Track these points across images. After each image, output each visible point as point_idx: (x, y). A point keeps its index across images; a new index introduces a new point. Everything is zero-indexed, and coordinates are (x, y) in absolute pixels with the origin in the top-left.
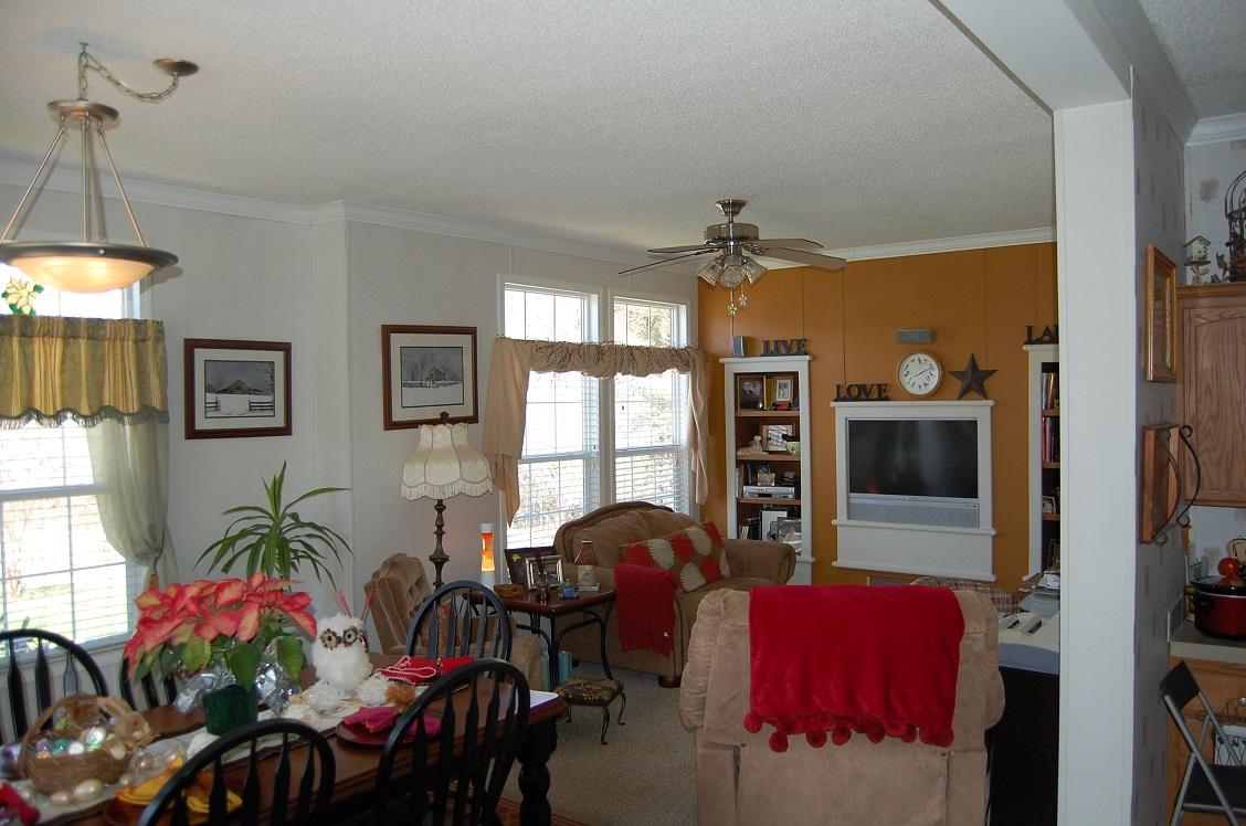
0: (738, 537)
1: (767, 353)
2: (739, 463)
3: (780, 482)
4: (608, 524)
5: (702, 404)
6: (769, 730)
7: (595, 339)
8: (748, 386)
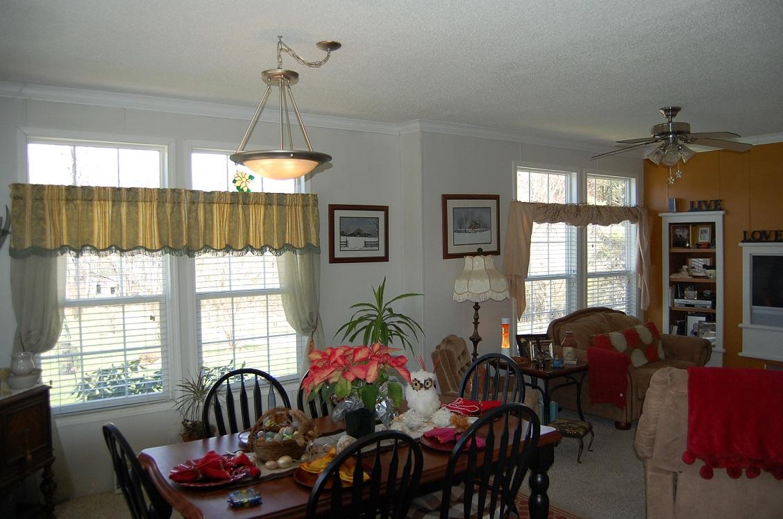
0: (670, 333)
1: (693, 209)
2: (672, 283)
3: (700, 297)
4: (583, 321)
5: (646, 243)
6: (699, 464)
7: (575, 201)
8: (679, 232)
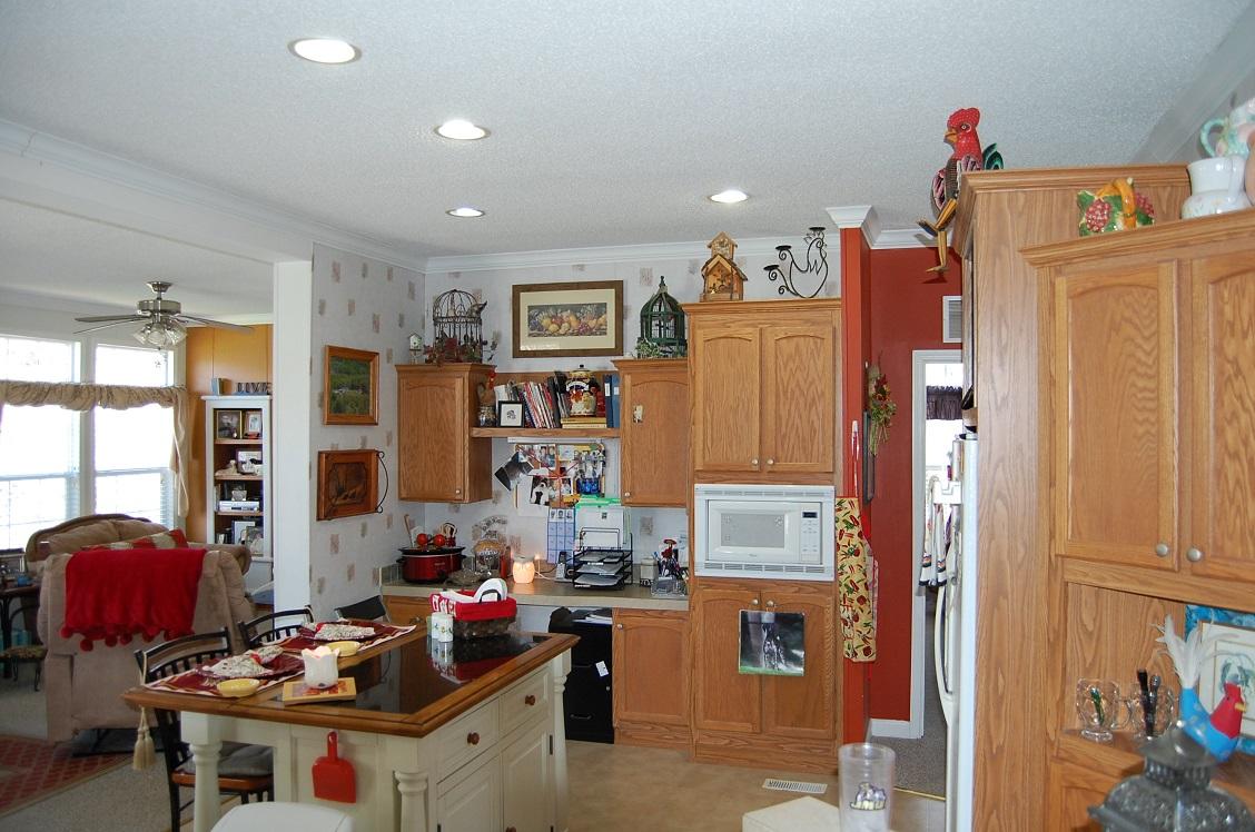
0: (216, 542)
1: (240, 392)
2: (217, 482)
3: (250, 498)
6: (78, 638)
7: (77, 380)
8: (226, 420)
